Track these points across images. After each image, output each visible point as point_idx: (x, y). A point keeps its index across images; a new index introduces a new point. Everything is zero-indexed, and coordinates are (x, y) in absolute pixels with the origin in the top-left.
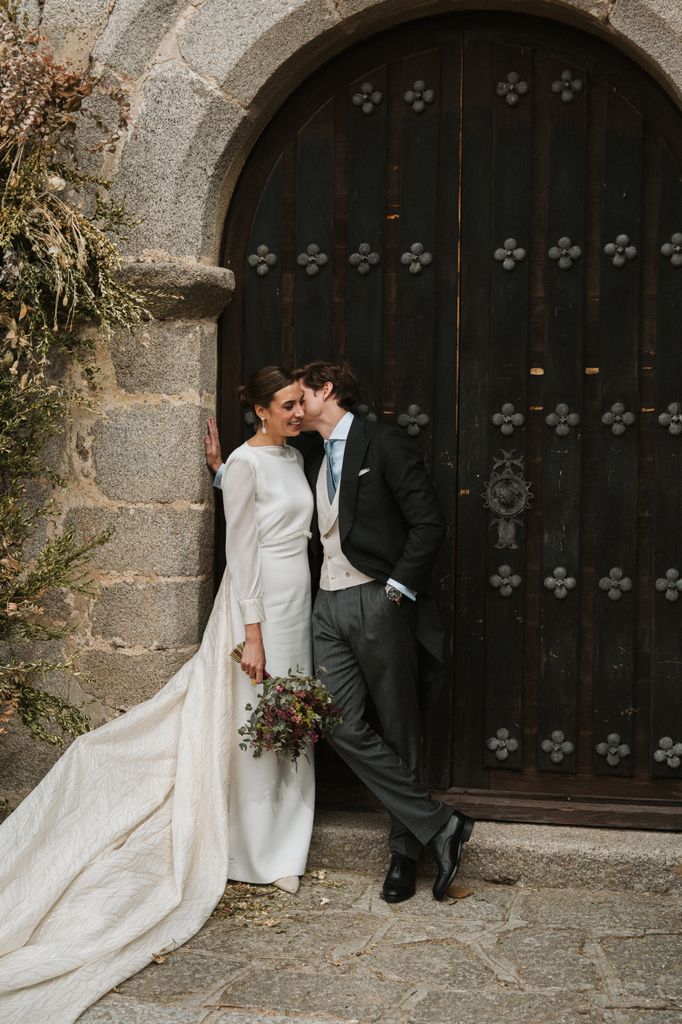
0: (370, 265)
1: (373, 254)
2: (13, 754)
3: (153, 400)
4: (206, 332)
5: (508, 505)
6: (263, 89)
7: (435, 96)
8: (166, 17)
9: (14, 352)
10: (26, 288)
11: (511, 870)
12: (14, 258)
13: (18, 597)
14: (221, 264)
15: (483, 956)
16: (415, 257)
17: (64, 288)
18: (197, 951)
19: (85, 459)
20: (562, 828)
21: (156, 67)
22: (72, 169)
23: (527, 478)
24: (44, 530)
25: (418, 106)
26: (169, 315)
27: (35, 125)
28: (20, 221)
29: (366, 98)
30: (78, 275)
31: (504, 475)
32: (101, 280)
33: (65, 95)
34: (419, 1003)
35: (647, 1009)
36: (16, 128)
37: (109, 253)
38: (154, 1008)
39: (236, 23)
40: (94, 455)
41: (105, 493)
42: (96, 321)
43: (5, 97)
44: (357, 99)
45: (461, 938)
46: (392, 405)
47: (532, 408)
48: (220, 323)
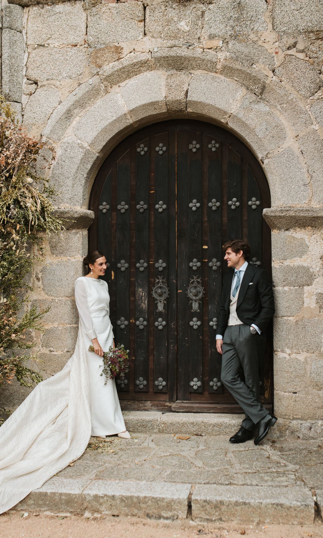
0: (144, 209)
1: (145, 205)
2: (11, 393)
3: (65, 259)
4: (84, 234)
5: (196, 295)
6: (105, 146)
7: (167, 149)
8: (69, 120)
9: (14, 241)
10: (18, 218)
11: (200, 430)
12: (14, 207)
13: (16, 332)
14: (89, 209)
15: (190, 459)
16: (161, 206)
17: (32, 218)
18: (85, 462)
19: (39, 281)
20: (218, 414)
21: (65, 138)
22: (34, 175)
23: (202, 286)
24: (23, 308)
25: (161, 152)
26: (70, 228)
27: (22, 159)
28: (16, 194)
29: (142, 149)
30: (37, 213)
31: (194, 285)
32: (46, 215)
33: (32, 148)
34: (168, 475)
35: (249, 473)
36: (15, 160)
37: (49, 205)
38: (71, 480)
39: (95, 123)
40: (42, 280)
41: (47, 294)
42: (44, 230)
43: (11, 150)
44: (138, 150)
45: (182, 453)
46: (153, 260)
47: (203, 260)
48: (89, 230)
